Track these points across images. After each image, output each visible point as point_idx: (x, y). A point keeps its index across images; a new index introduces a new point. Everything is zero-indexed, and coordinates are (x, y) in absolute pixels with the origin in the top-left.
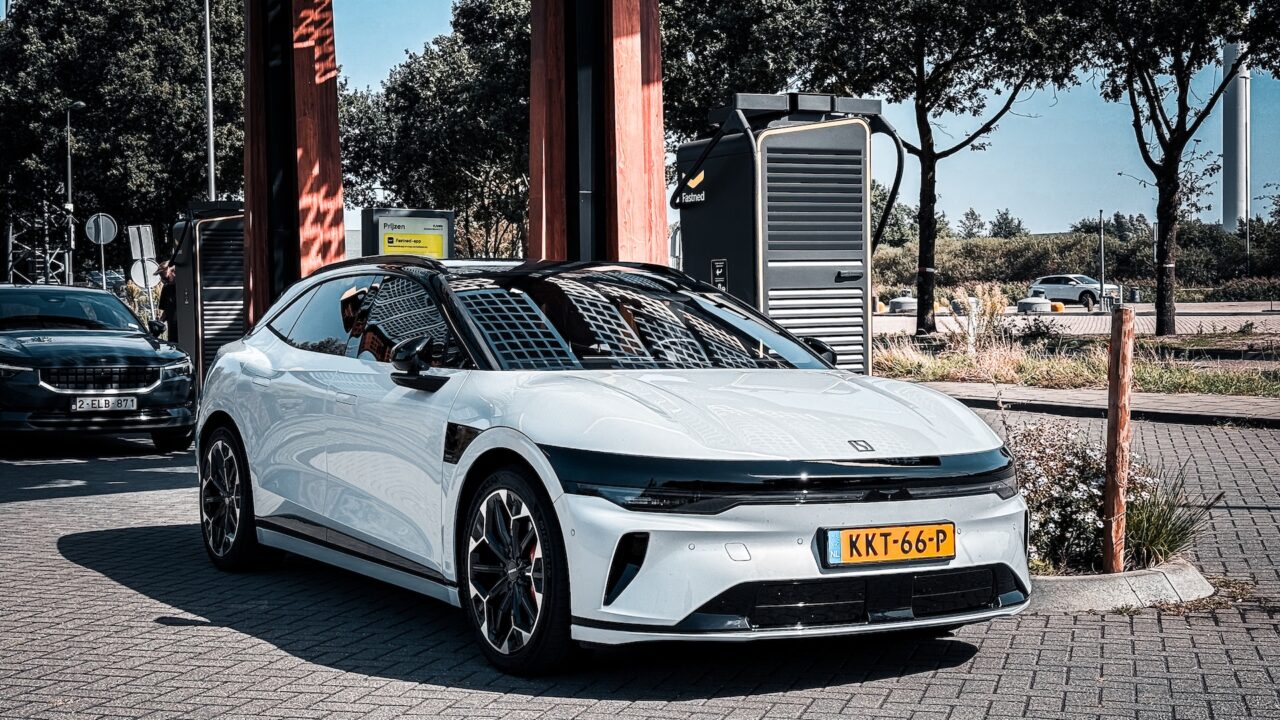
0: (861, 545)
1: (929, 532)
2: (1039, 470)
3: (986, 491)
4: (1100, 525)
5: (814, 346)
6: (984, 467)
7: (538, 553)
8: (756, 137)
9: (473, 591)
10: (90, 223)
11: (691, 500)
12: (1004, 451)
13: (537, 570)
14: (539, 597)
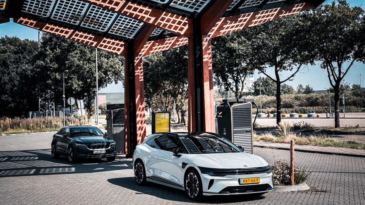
0: (245, 181)
1: (256, 179)
2: (279, 168)
3: (265, 172)
4: (290, 177)
5: (240, 147)
6: (266, 168)
7: (198, 182)
8: (231, 107)
9: (187, 188)
10: (69, 100)
11: (220, 174)
12: (269, 166)
13: (198, 185)
14: (198, 189)
